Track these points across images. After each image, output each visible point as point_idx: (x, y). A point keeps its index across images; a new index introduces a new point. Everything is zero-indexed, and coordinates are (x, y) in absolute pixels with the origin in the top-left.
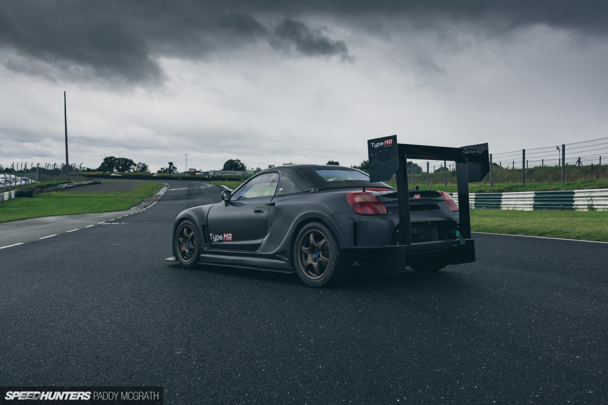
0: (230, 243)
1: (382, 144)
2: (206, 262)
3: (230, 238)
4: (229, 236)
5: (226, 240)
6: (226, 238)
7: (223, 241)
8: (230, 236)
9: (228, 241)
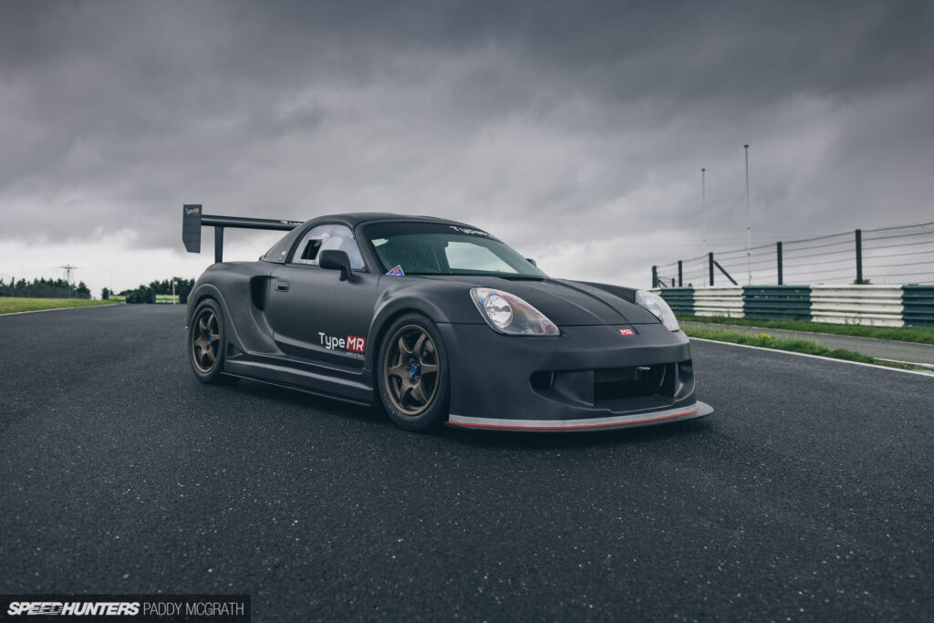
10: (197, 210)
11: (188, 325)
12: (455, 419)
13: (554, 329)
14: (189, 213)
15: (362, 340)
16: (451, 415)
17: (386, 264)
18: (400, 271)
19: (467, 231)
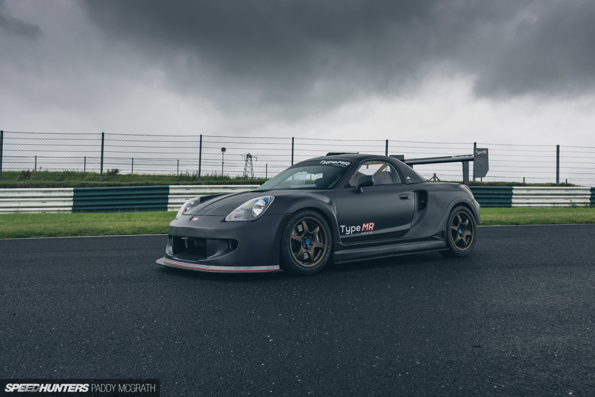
0: (371, 233)
1: (481, 152)
2: (342, 261)
3: (372, 228)
4: (370, 226)
5: (365, 230)
6: (365, 228)
7: (361, 231)
8: (372, 225)
9: (368, 231)
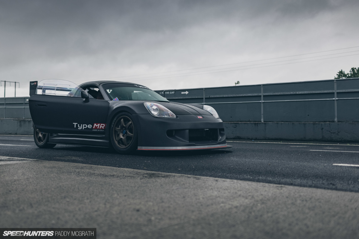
10: (35, 83)
11: (33, 127)
12: (140, 148)
13: (174, 116)
14: (32, 84)
15: (104, 125)
16: (138, 147)
17: (112, 97)
18: (117, 99)
19: (140, 87)
